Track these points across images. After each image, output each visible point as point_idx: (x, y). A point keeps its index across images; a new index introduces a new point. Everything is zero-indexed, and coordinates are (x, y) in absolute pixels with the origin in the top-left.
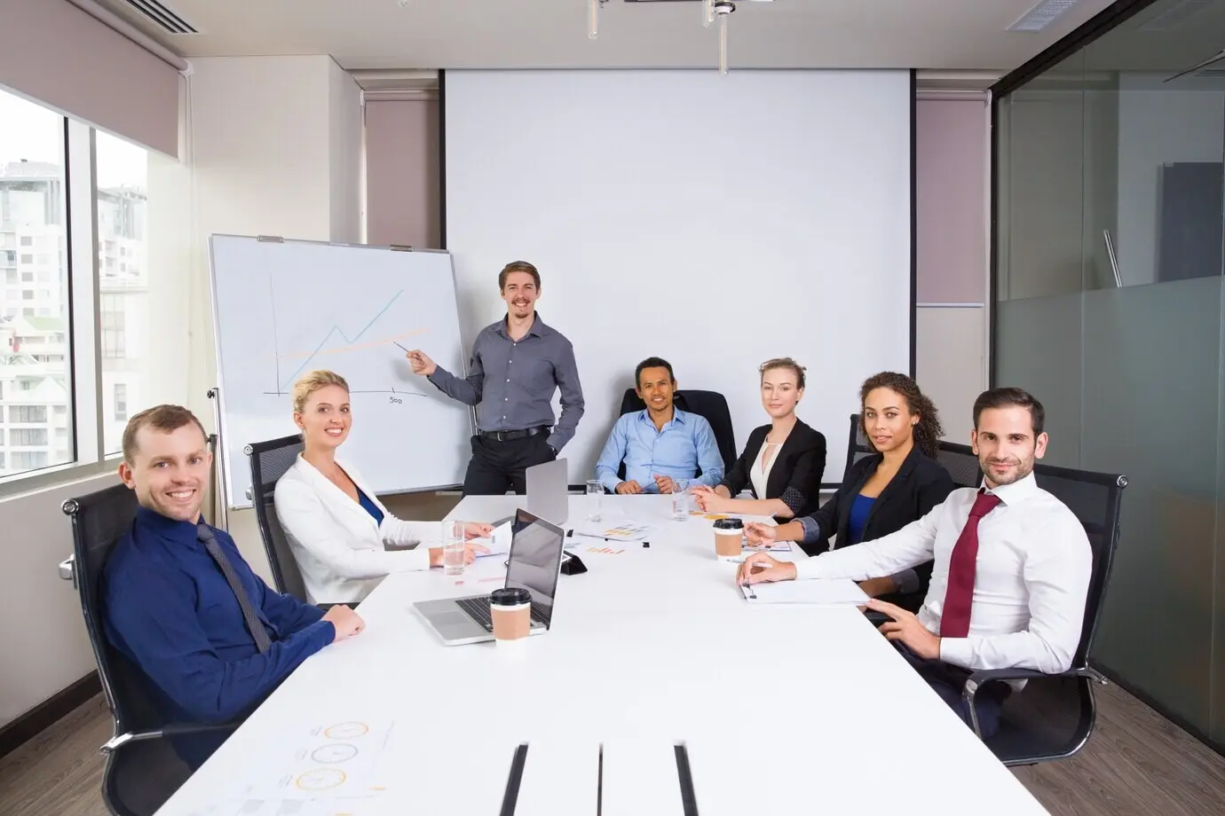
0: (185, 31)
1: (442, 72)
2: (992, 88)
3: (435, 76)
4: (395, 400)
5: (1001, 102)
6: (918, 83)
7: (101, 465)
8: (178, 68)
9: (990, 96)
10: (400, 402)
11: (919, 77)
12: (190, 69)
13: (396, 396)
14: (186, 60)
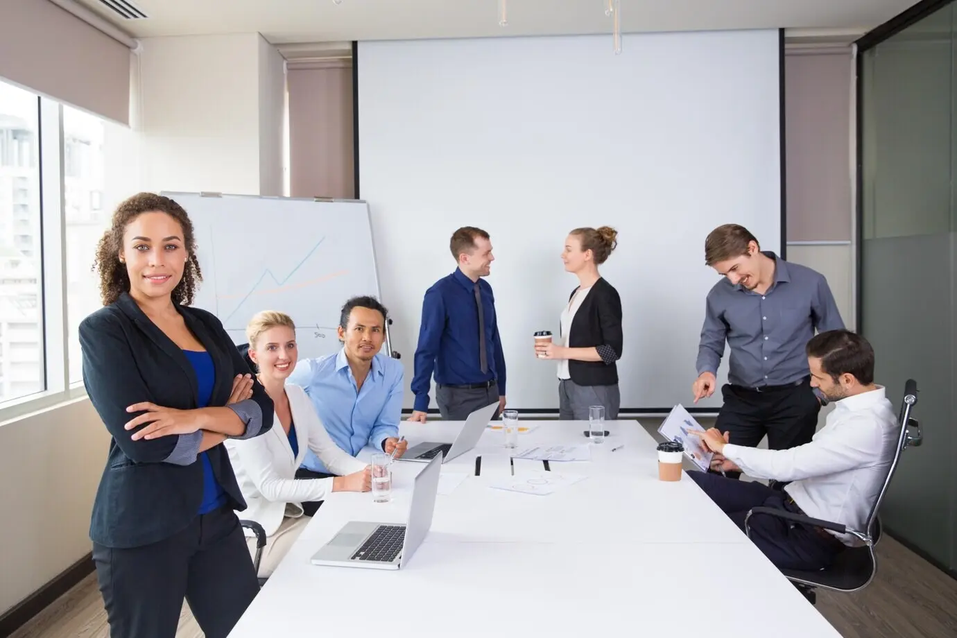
0: (135, 16)
1: (355, 44)
2: (858, 42)
3: (349, 47)
4: (319, 335)
5: (866, 55)
6: (786, 41)
7: (67, 393)
8: (129, 47)
9: (855, 49)
10: (324, 336)
11: (788, 34)
12: (140, 48)
13: (320, 331)
14: (138, 41)
